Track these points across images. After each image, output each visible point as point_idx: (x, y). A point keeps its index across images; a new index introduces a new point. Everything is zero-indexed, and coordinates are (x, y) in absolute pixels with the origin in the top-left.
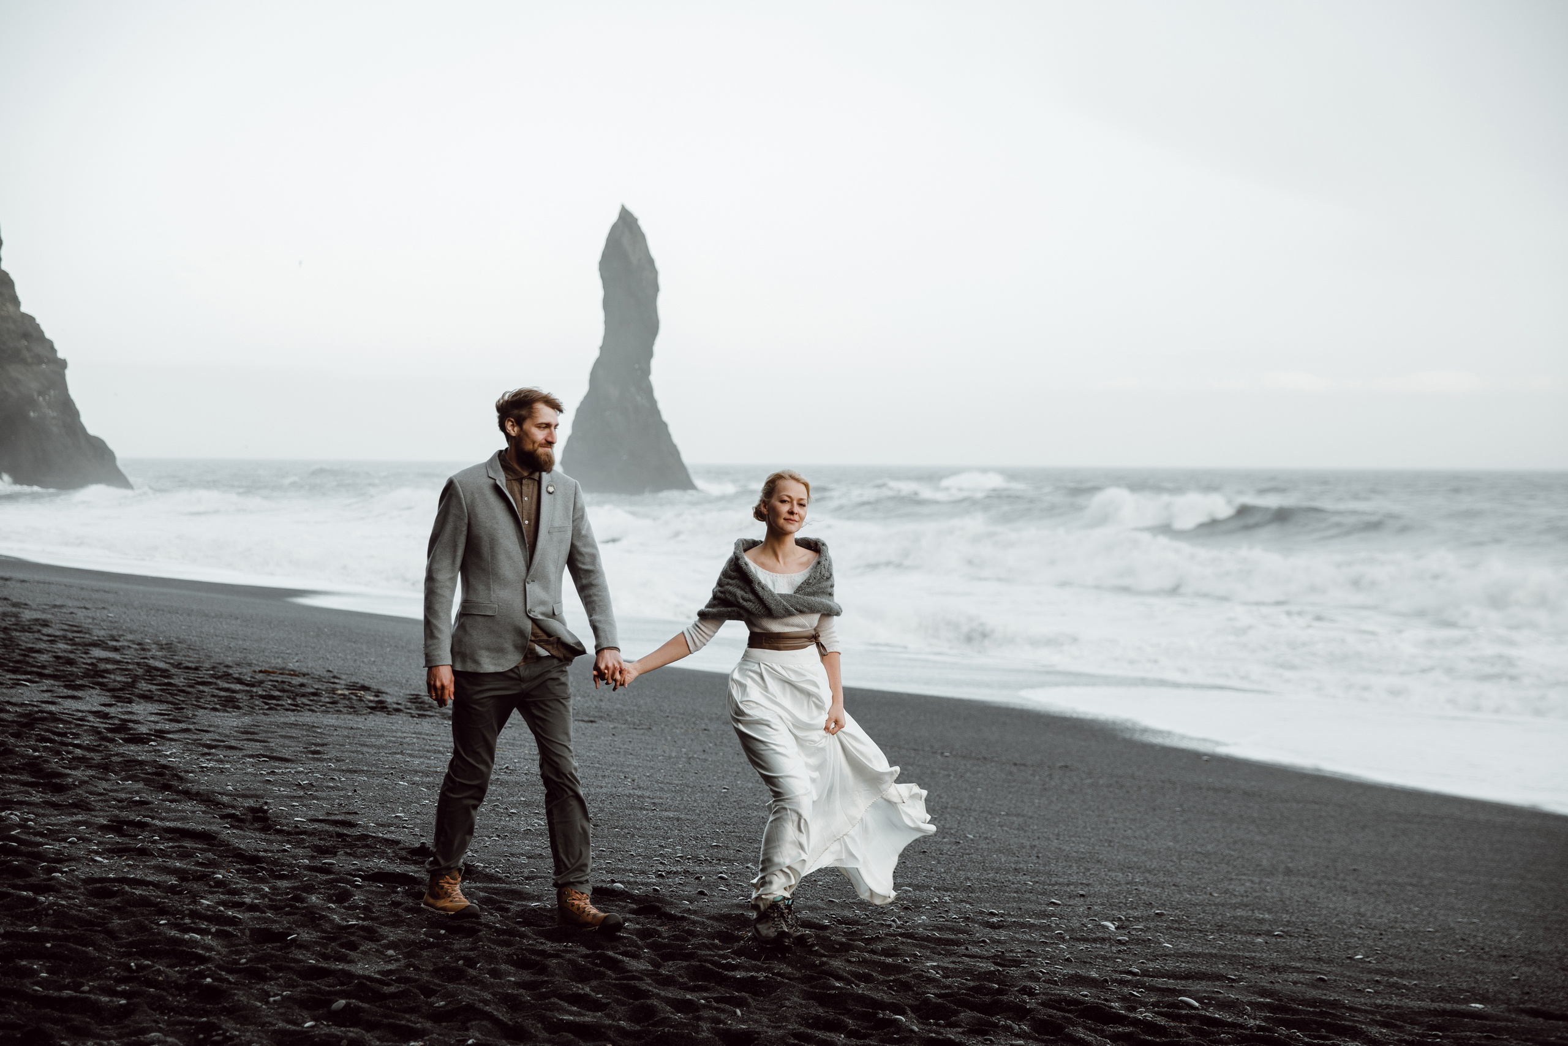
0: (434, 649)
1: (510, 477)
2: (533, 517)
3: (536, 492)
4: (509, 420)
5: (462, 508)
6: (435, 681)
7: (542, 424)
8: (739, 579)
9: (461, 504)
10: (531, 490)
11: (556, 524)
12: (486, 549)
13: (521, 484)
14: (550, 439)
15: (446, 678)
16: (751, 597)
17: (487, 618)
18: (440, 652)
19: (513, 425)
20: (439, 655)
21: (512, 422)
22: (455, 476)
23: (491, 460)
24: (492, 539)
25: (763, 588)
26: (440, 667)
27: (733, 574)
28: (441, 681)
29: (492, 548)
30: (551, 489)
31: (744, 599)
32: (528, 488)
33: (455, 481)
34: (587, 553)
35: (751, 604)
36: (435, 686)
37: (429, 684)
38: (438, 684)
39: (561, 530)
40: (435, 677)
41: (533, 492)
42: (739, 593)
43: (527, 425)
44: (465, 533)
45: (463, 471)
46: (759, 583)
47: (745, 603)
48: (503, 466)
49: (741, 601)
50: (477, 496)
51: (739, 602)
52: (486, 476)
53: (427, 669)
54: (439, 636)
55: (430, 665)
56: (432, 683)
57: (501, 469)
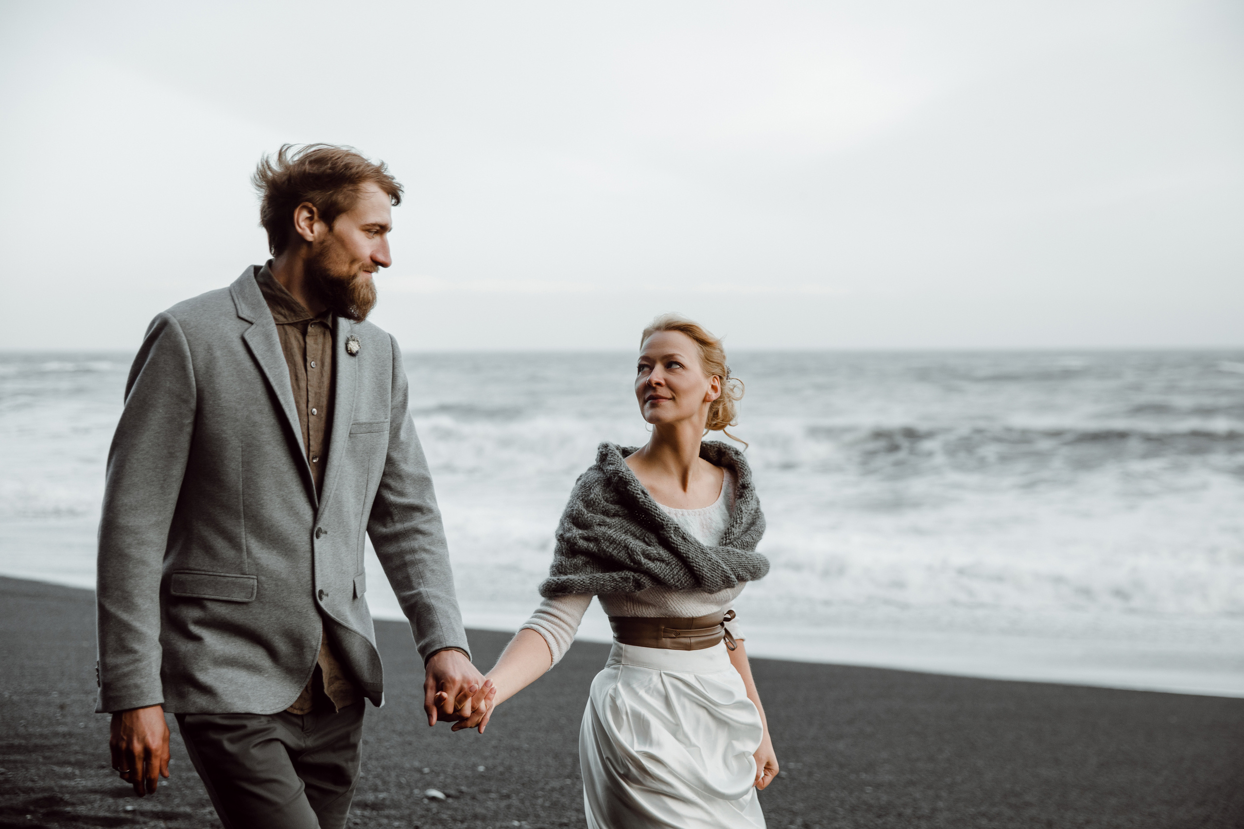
0: (126, 675)
1: (282, 319)
2: (324, 401)
3: (329, 352)
4: (305, 207)
5: (186, 376)
6: (130, 742)
7: (374, 225)
8: (624, 517)
9: (184, 368)
10: (320, 347)
11: (364, 417)
12: (233, 465)
13: (304, 334)
14: (381, 258)
15: (153, 734)
16: (664, 553)
17: (233, 607)
18: (138, 680)
19: (311, 219)
20: (137, 686)
21: (311, 211)
22: (172, 311)
23: (240, 283)
24: (249, 445)
25: (684, 538)
26: (141, 712)
27: (611, 506)
28: (143, 741)
29: (247, 464)
30: (353, 346)
31: (648, 557)
32: (316, 343)
33: (174, 320)
34: (409, 476)
35: (663, 566)
36: (130, 752)
37: (115, 747)
38: (138, 747)
39: (371, 428)
40: (130, 733)
41: (323, 351)
42: (637, 545)
43: (342, 225)
44: (189, 429)
45: (187, 303)
46: (677, 529)
47: (651, 565)
48: (266, 296)
49: (644, 560)
50: (218, 353)
51: (639, 563)
52: (234, 316)
53: (109, 717)
54: (136, 646)
55: (116, 708)
56: (124, 745)
57: (264, 303)
